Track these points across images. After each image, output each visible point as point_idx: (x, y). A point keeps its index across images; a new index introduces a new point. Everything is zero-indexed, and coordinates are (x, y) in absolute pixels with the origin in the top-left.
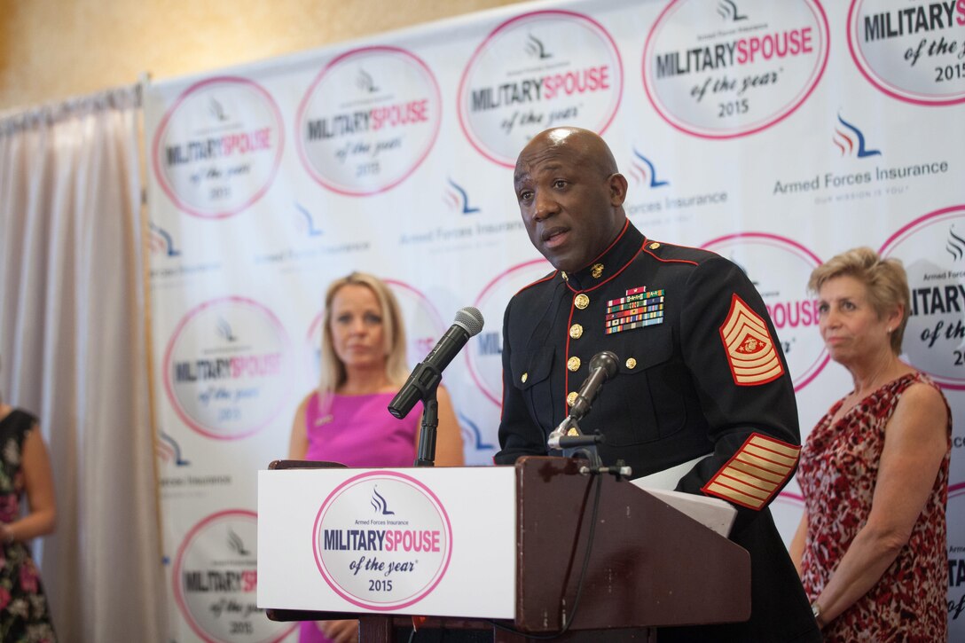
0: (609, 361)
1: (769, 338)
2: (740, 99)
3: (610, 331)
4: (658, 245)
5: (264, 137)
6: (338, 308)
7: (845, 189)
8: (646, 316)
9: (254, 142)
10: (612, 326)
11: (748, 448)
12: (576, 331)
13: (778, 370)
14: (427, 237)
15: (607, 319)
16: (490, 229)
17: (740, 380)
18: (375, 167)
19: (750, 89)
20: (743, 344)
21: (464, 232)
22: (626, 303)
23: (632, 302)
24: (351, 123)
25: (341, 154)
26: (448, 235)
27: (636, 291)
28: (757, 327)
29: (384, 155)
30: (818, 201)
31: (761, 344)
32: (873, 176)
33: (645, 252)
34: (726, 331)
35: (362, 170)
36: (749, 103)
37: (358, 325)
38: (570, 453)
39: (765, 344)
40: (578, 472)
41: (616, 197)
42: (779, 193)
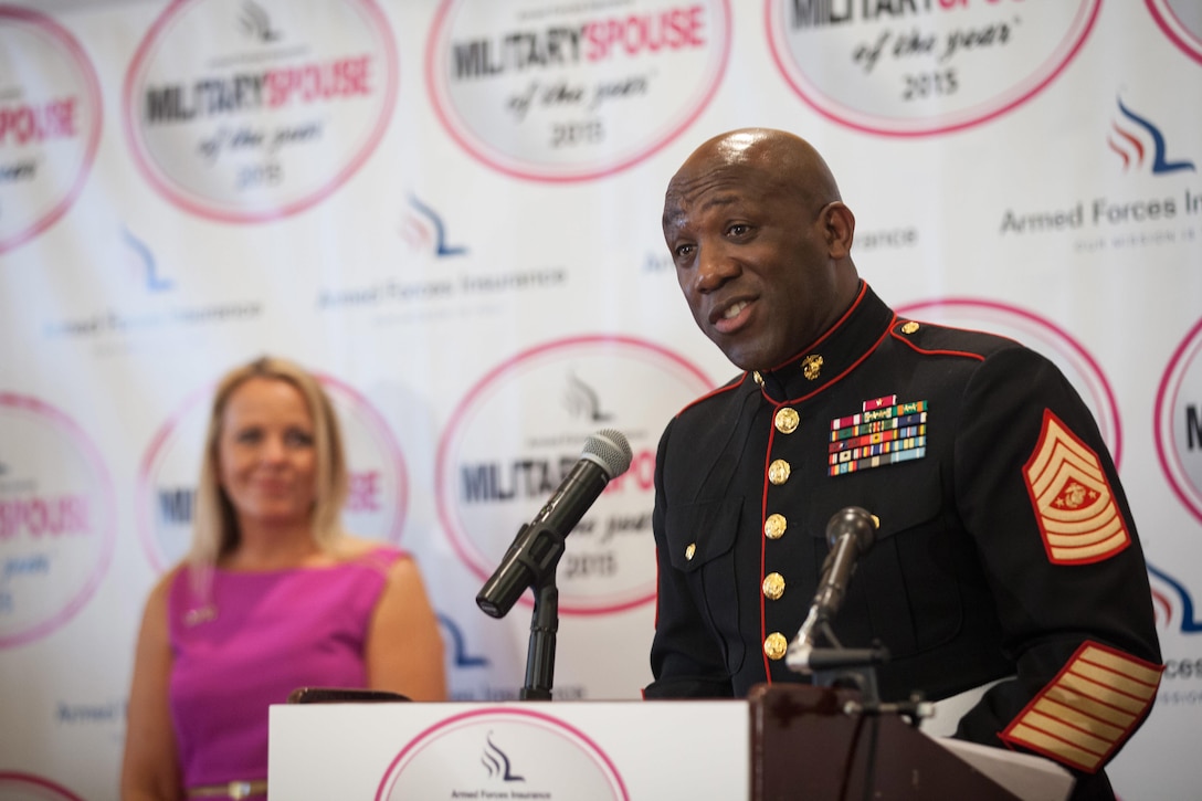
0: (860, 524)
1: (1105, 483)
2: (942, 69)
3: (837, 471)
4: (917, 326)
5: (64, 113)
6: (236, 420)
7: (1130, 226)
8: (897, 445)
9: (42, 121)
10: (839, 463)
11: (1078, 666)
12: (779, 472)
13: (1121, 538)
14: (366, 297)
15: (831, 451)
16: (486, 284)
17: (1058, 554)
18: (272, 172)
19: (961, 52)
20: (1062, 495)
21: (438, 289)
22: (862, 423)
23: (872, 421)
24: (231, 94)
25: (209, 148)
26: (406, 293)
27: (879, 403)
28: (1086, 466)
29: (290, 154)
30: (1079, 246)
31: (1092, 494)
32: (1181, 204)
33: (892, 336)
34: (1033, 473)
35: (248, 177)
36: (960, 77)
37: (273, 450)
38: (828, 680)
39: (1098, 495)
40: (841, 711)
41: (837, 243)
42: (1010, 233)
